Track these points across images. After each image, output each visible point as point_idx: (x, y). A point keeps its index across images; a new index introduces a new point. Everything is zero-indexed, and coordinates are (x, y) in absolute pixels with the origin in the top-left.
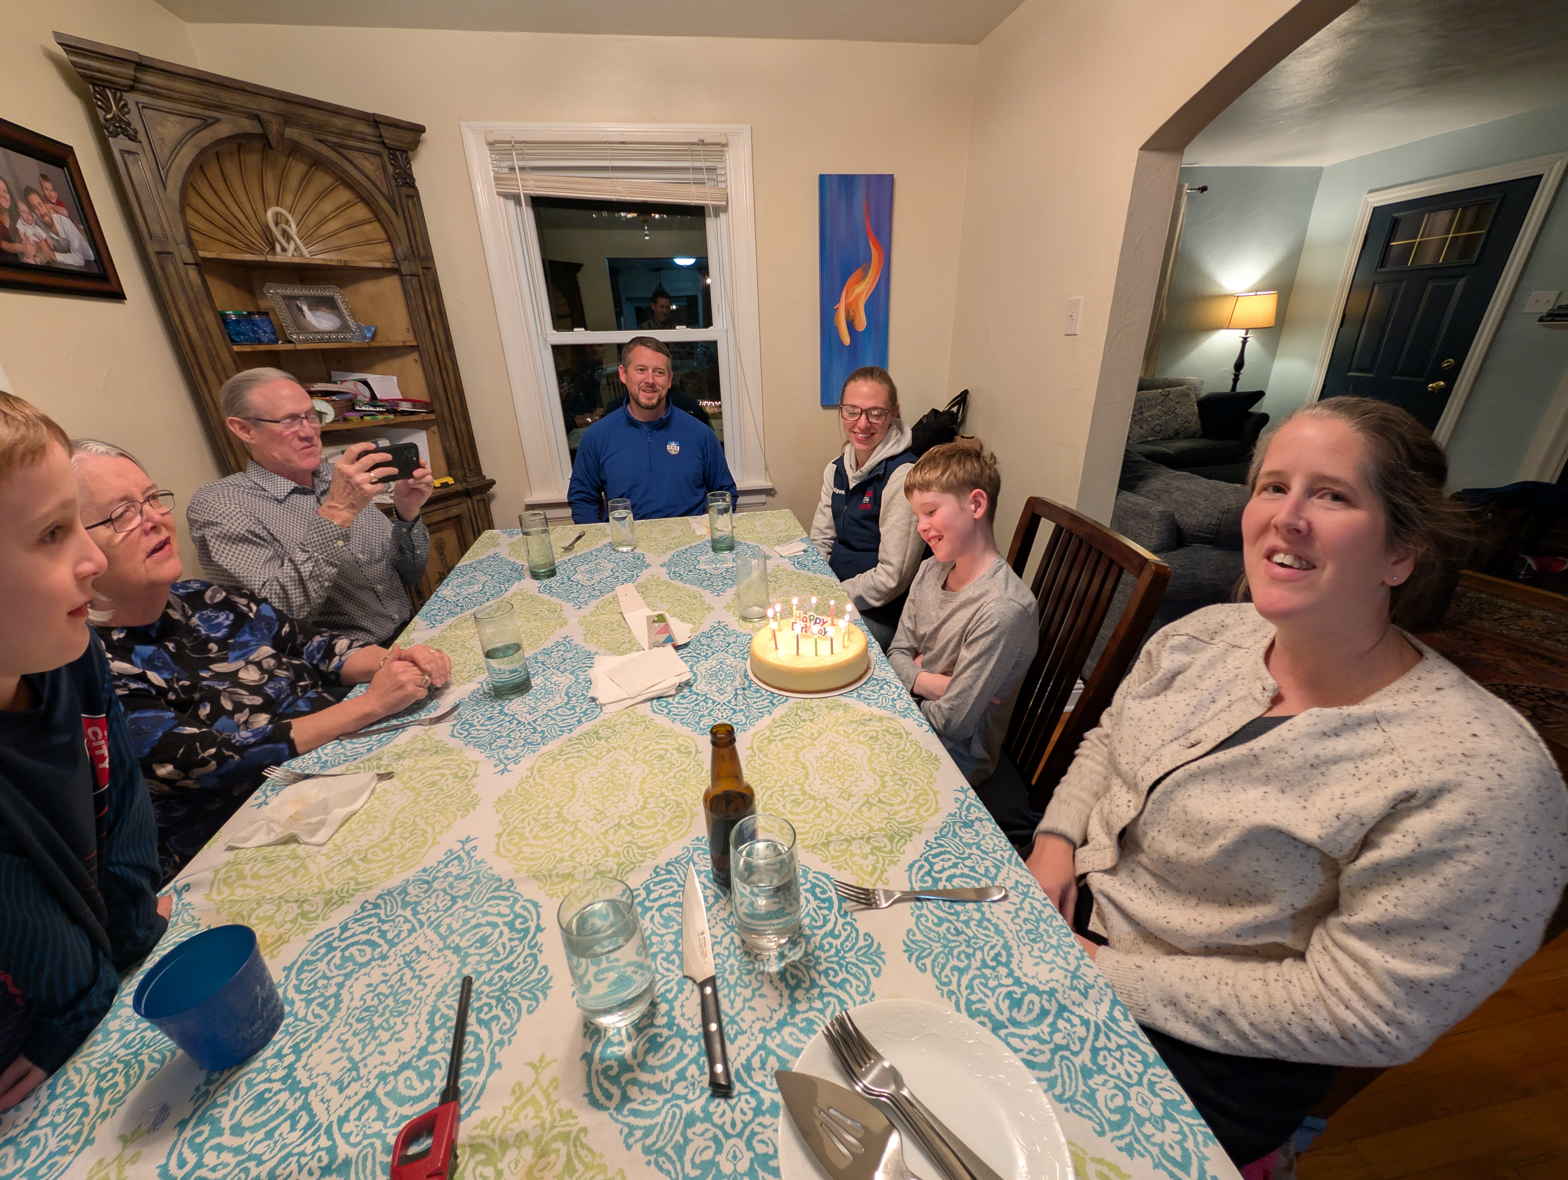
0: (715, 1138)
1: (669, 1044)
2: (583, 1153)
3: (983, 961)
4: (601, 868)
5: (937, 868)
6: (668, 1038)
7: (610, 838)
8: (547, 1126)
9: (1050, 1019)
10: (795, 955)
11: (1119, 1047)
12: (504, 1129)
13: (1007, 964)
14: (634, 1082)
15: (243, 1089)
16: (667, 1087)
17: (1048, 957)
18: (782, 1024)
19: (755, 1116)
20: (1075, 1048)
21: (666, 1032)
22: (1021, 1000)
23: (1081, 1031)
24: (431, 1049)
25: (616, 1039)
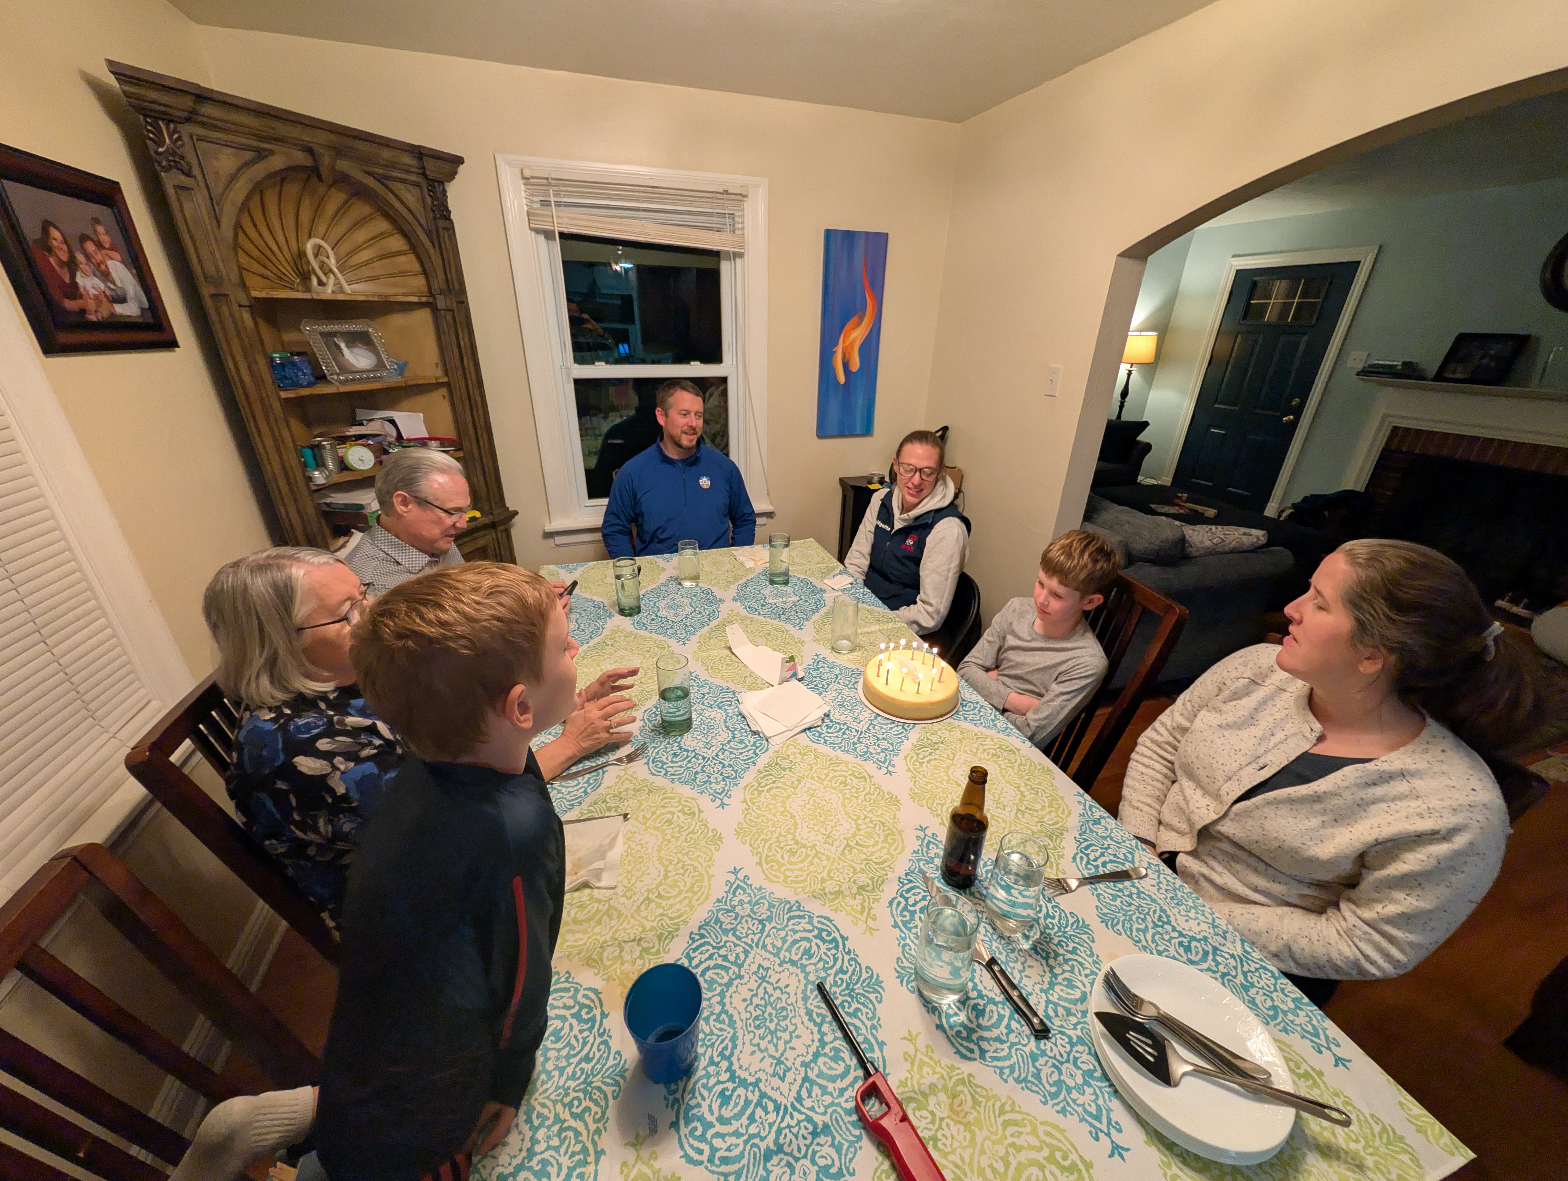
0: (1054, 1065)
1: (988, 1010)
2: (979, 1090)
3: (1153, 922)
4: (861, 884)
5: (1092, 857)
6: (985, 1005)
7: (849, 857)
8: (946, 1077)
9: (1211, 957)
10: (1035, 935)
11: (1257, 970)
12: (919, 1085)
13: (1169, 923)
14: (981, 1038)
15: (705, 1093)
16: (1005, 1038)
17: (1192, 914)
18: (1052, 985)
19: (1072, 1047)
20: (1234, 973)
21: (981, 1002)
22: (1189, 946)
23: (1232, 962)
24: (827, 1039)
25: (951, 1012)
